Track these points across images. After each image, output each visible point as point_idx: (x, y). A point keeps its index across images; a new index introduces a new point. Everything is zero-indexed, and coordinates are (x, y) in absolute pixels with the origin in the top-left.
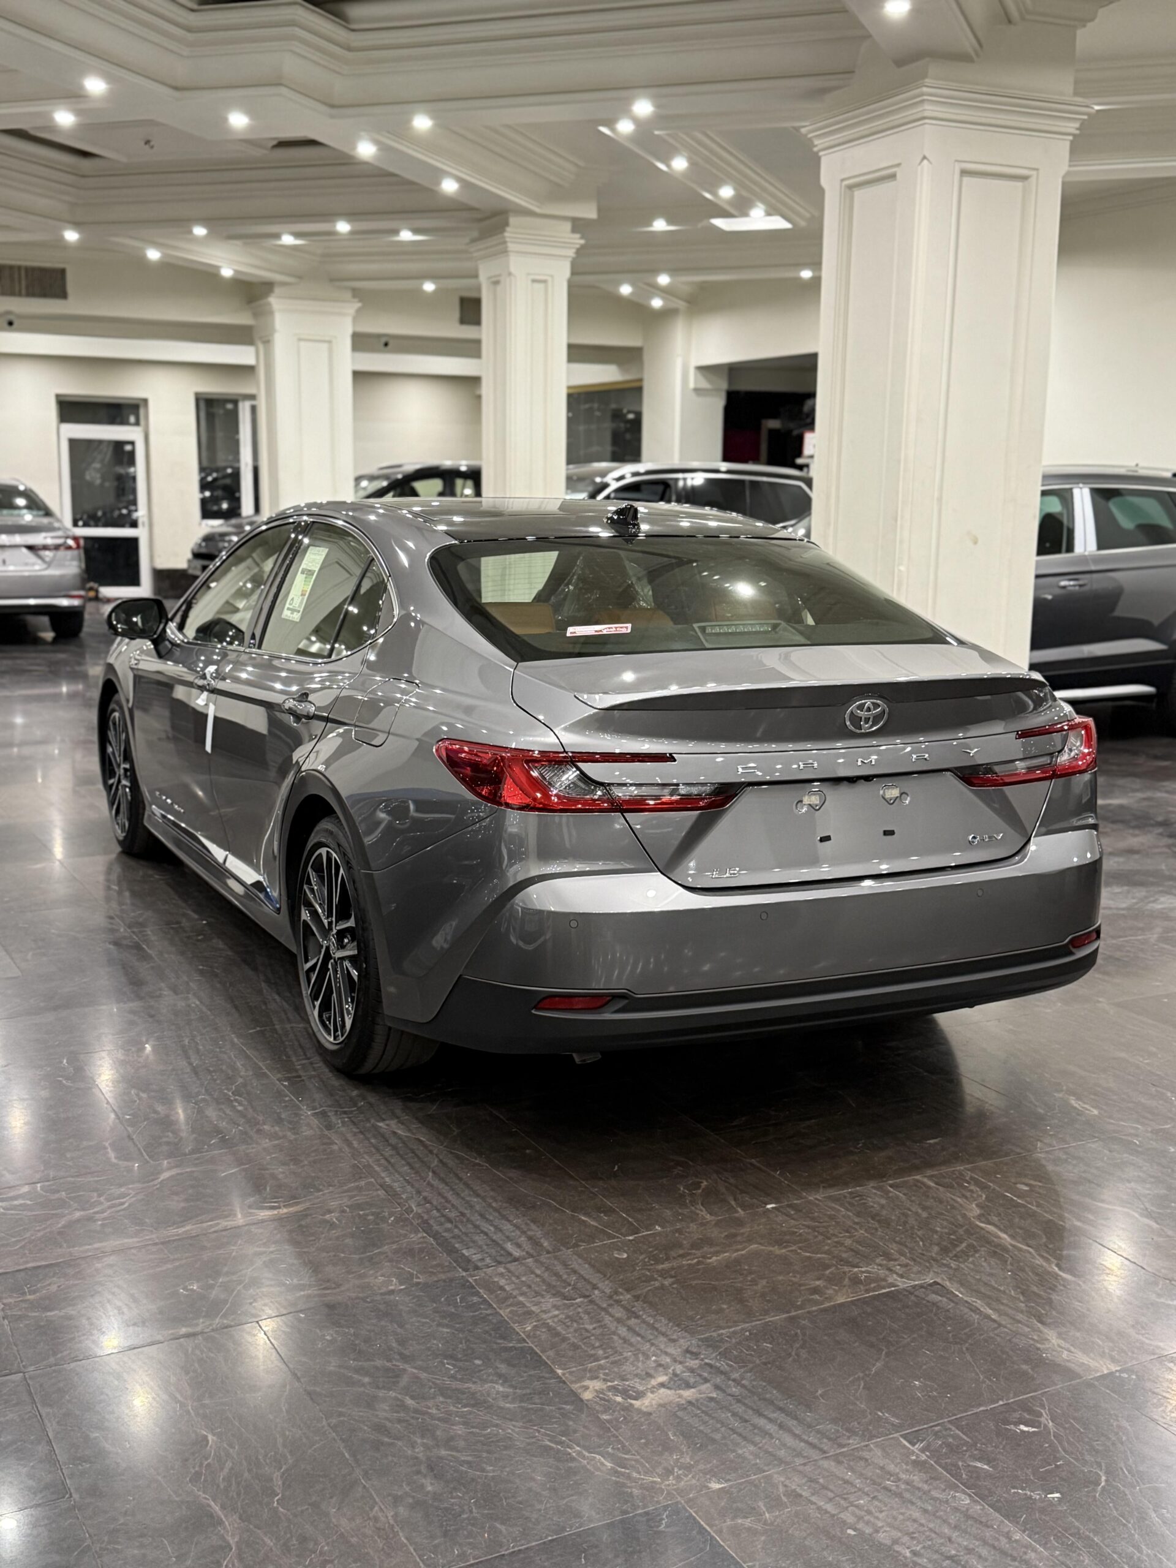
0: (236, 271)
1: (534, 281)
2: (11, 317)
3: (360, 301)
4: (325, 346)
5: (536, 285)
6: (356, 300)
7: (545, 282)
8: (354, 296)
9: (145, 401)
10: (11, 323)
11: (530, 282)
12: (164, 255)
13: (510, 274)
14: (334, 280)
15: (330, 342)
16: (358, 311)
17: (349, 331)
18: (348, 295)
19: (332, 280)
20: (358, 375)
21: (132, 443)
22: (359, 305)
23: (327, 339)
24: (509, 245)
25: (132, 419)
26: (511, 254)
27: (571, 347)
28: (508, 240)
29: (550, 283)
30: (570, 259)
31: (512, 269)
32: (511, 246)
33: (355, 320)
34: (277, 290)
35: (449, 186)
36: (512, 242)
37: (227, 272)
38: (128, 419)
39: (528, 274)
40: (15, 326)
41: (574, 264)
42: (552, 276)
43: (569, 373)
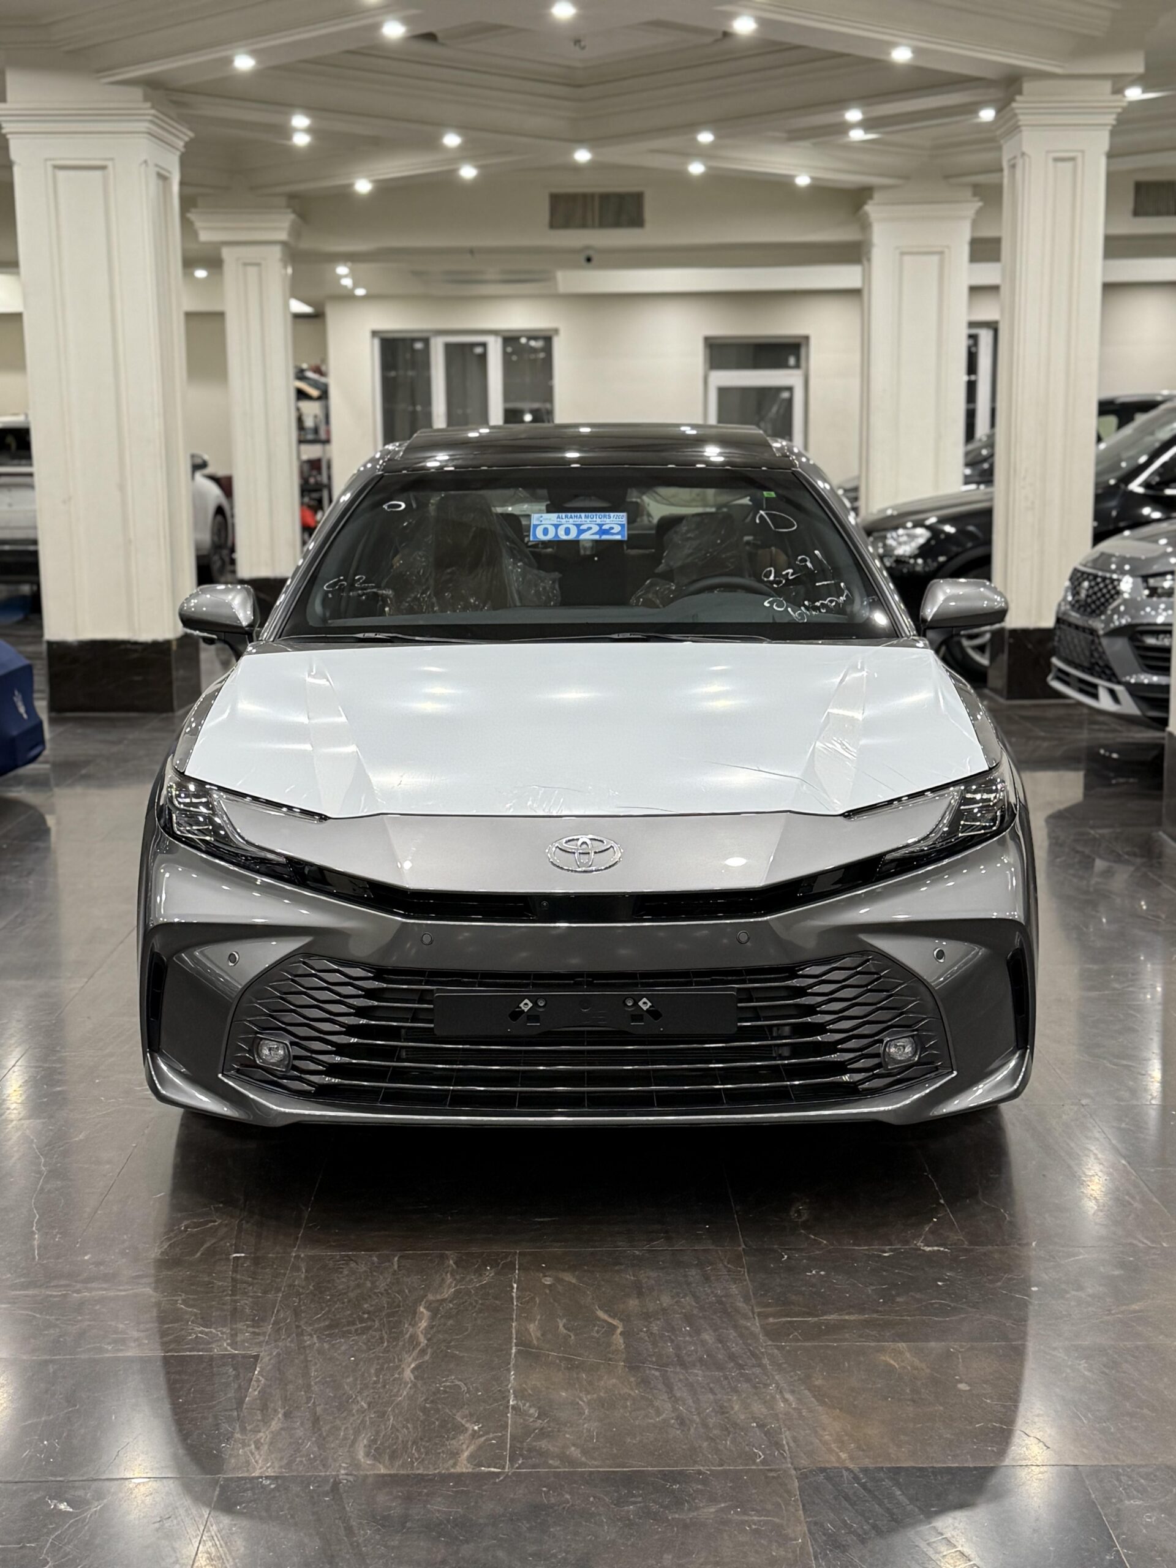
0: (812, 178)
1: (1056, 160)
2: (591, 253)
3: (981, 200)
4: (935, 259)
5: (1060, 164)
6: (976, 199)
7: (1073, 159)
8: (975, 194)
9: (807, 338)
10: (589, 260)
11: (1051, 163)
12: (709, 168)
13: (1023, 154)
14: (949, 176)
15: (941, 253)
16: (979, 212)
17: (966, 236)
18: (968, 193)
19: (947, 177)
20: (974, 290)
21: (790, 389)
22: (980, 204)
23: (939, 249)
24: (1021, 117)
25: (792, 361)
26: (1023, 128)
27: (1109, 240)
28: (1017, 111)
29: (1079, 160)
30: (1109, 128)
31: (1025, 148)
32: (1023, 119)
33: (975, 224)
34: (877, 196)
35: (902, 55)
36: (1023, 114)
37: (803, 180)
38: (787, 360)
39: (1048, 152)
40: (594, 262)
41: (1113, 133)
42: (1083, 152)
43: (1105, 270)
